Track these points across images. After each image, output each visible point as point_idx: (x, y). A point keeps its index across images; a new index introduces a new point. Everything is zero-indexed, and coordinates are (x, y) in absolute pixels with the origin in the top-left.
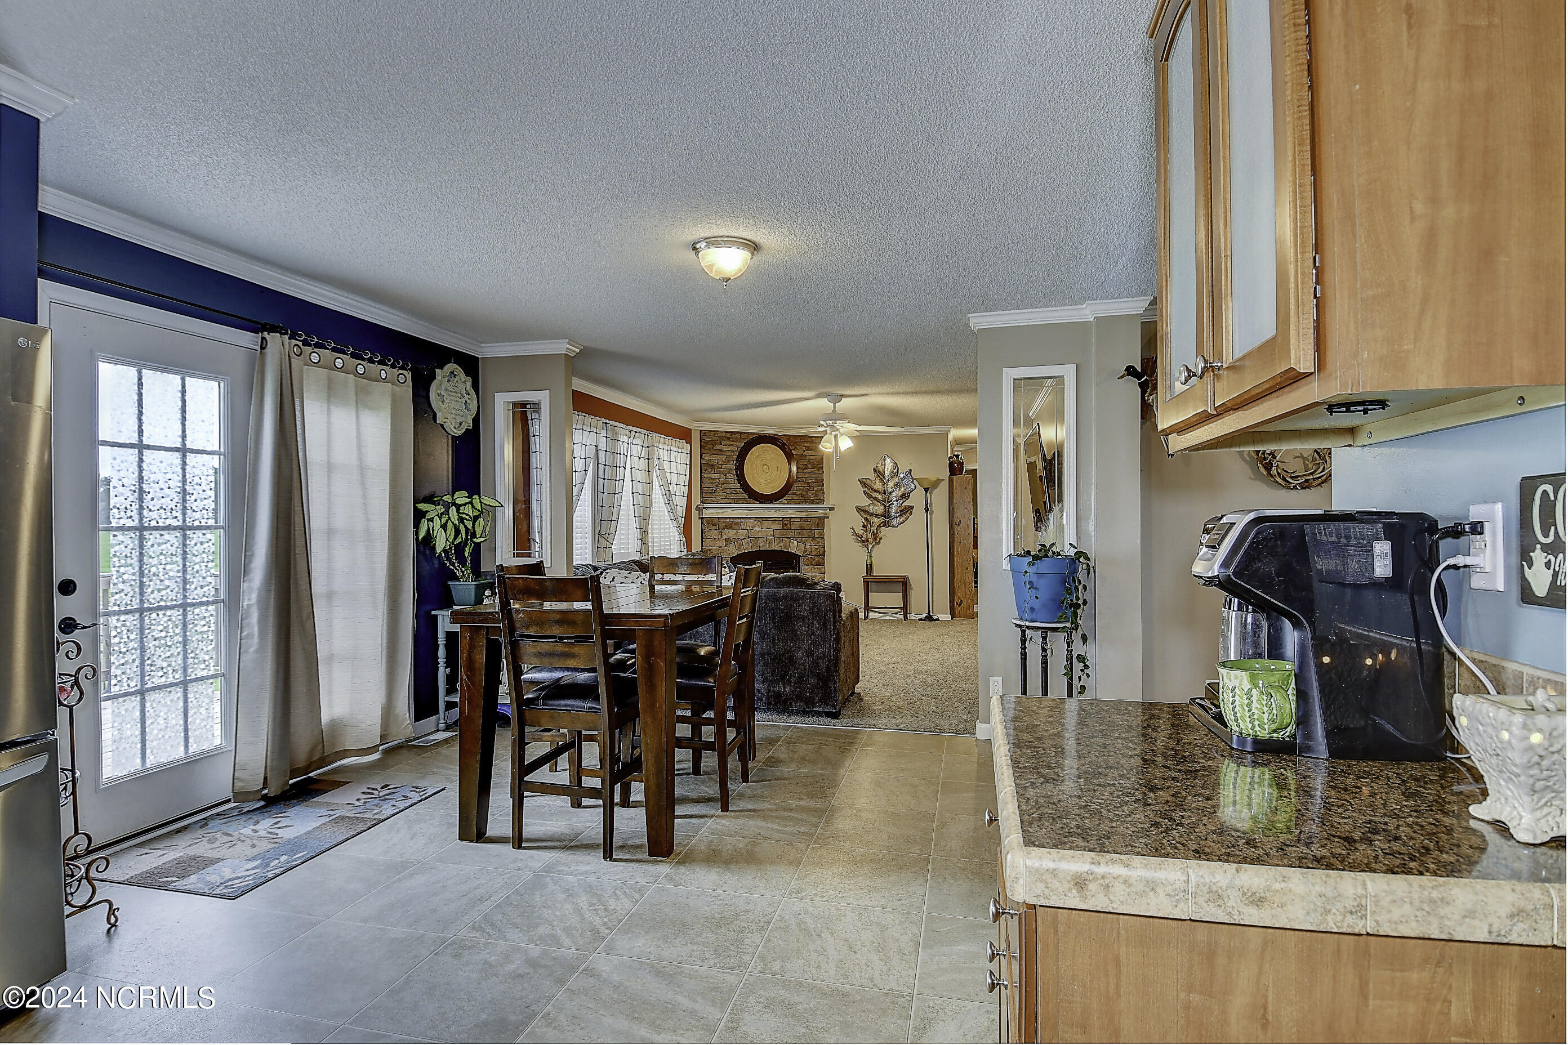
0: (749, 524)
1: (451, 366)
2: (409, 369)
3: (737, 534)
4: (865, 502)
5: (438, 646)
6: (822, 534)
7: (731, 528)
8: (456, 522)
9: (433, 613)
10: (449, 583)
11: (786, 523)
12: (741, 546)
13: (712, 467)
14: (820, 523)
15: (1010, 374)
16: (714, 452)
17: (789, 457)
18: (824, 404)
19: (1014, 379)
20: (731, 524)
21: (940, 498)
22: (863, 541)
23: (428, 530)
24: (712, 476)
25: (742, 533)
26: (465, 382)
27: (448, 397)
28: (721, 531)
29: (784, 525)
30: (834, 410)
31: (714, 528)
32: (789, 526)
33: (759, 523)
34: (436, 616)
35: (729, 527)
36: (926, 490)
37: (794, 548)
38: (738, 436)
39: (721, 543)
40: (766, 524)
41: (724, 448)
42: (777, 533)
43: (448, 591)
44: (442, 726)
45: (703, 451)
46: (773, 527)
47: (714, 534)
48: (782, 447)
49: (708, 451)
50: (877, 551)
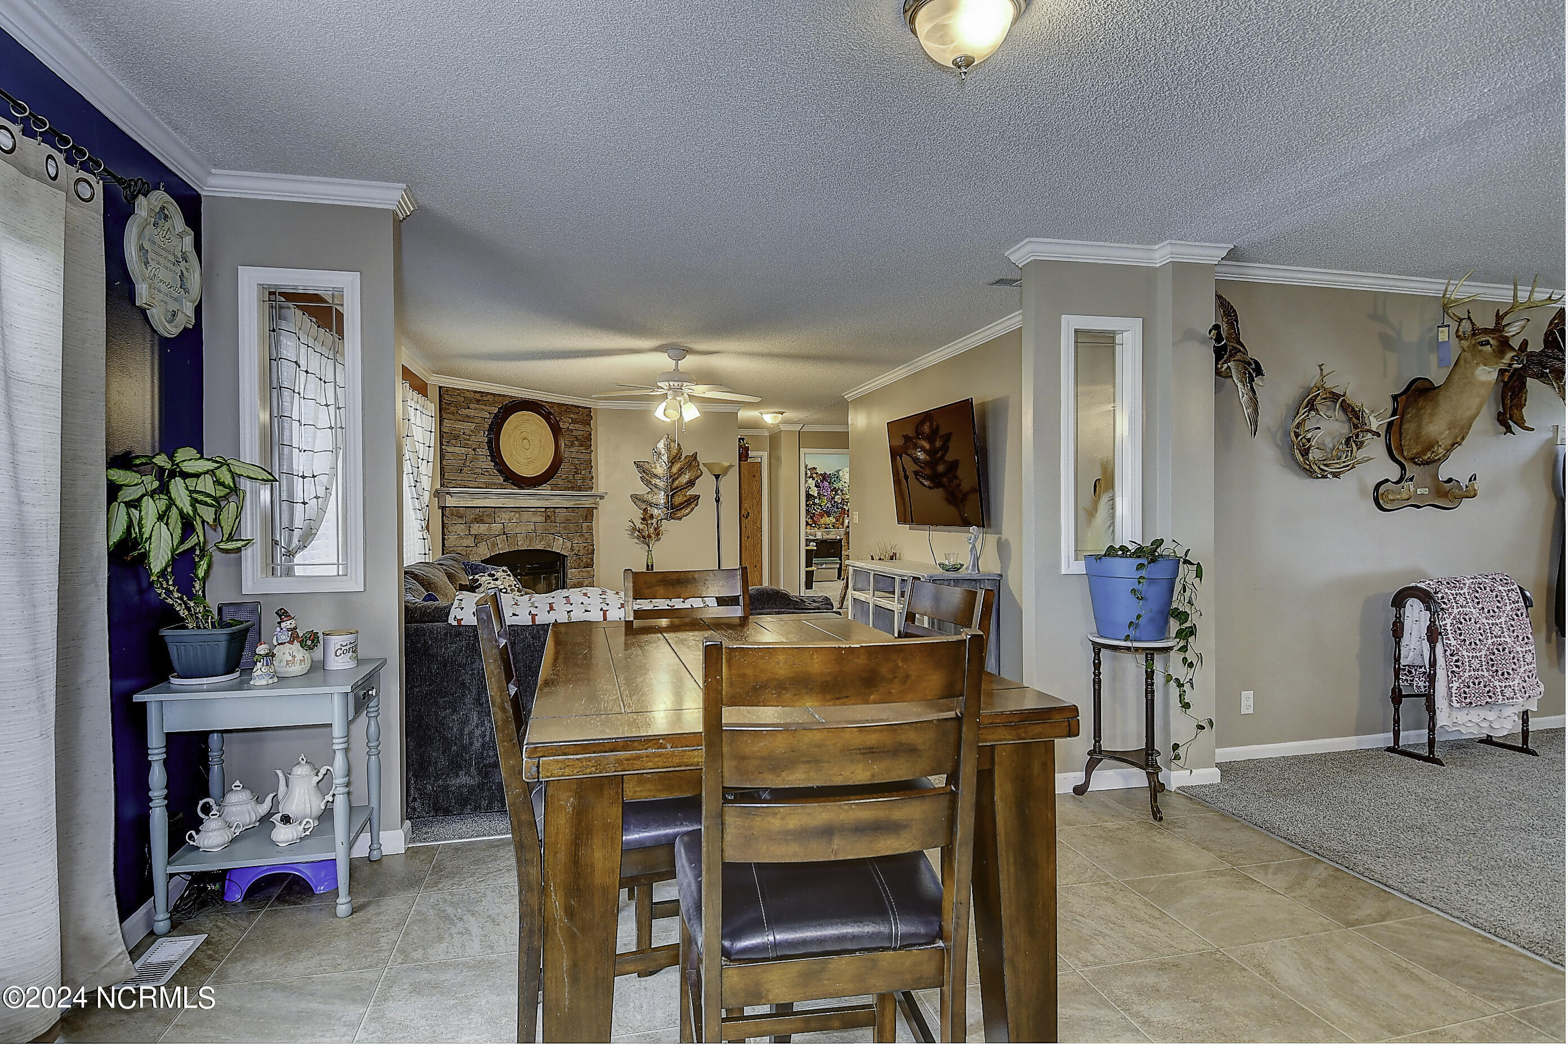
0: (505, 516)
1: (160, 197)
2: (100, 174)
3: (490, 529)
4: (642, 489)
5: (149, 764)
6: (590, 528)
7: (482, 521)
8: (188, 509)
9: (138, 698)
10: (165, 632)
11: (549, 514)
12: (495, 545)
13: (456, 437)
14: (589, 514)
15: (1070, 323)
16: (459, 418)
17: (556, 431)
18: (663, 361)
19: (1076, 331)
20: (483, 515)
21: (730, 485)
22: (644, 537)
23: (130, 526)
24: (457, 450)
25: (497, 527)
26: (181, 236)
27: (154, 256)
28: (468, 525)
29: (547, 517)
30: (676, 370)
31: (460, 521)
32: (553, 518)
33: (517, 515)
34: (143, 705)
35: (479, 520)
36: (717, 477)
37: (559, 546)
38: (490, 398)
39: (470, 542)
40: (525, 516)
41: (471, 413)
42: (539, 527)
43: (161, 647)
44: (162, 925)
45: (444, 416)
46: (534, 520)
47: (460, 529)
48: (547, 416)
49: (451, 416)
50: (656, 547)
